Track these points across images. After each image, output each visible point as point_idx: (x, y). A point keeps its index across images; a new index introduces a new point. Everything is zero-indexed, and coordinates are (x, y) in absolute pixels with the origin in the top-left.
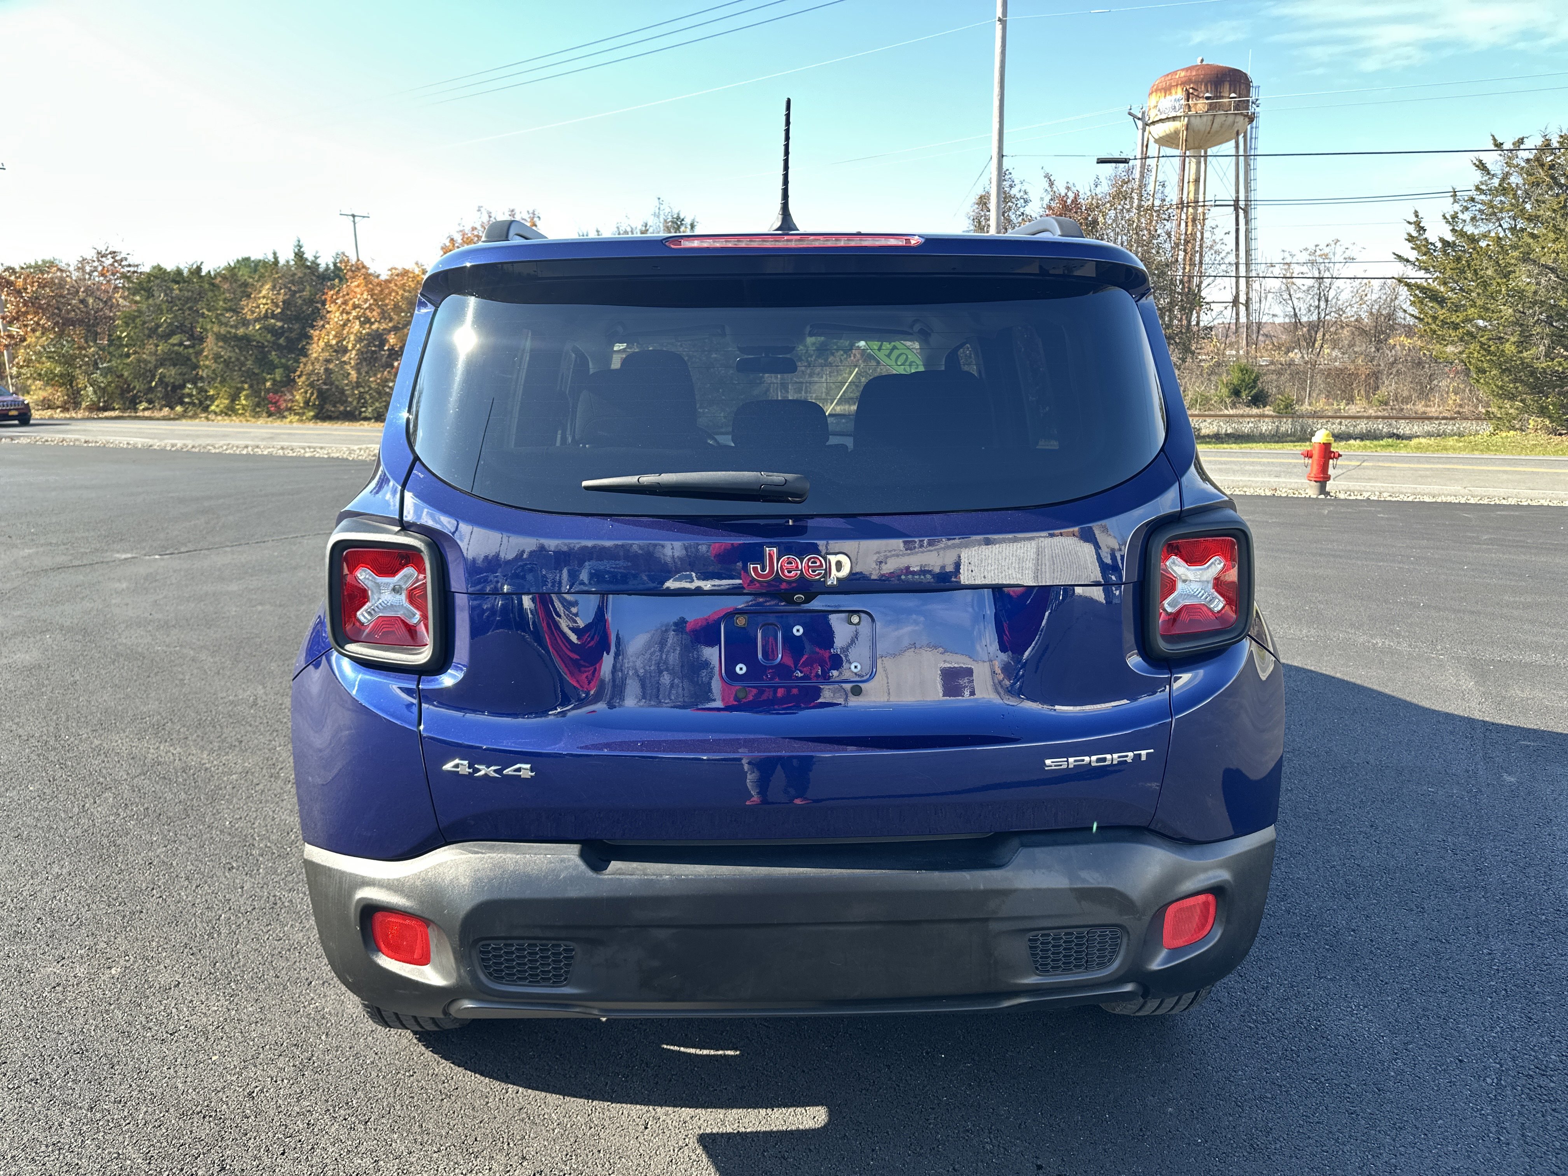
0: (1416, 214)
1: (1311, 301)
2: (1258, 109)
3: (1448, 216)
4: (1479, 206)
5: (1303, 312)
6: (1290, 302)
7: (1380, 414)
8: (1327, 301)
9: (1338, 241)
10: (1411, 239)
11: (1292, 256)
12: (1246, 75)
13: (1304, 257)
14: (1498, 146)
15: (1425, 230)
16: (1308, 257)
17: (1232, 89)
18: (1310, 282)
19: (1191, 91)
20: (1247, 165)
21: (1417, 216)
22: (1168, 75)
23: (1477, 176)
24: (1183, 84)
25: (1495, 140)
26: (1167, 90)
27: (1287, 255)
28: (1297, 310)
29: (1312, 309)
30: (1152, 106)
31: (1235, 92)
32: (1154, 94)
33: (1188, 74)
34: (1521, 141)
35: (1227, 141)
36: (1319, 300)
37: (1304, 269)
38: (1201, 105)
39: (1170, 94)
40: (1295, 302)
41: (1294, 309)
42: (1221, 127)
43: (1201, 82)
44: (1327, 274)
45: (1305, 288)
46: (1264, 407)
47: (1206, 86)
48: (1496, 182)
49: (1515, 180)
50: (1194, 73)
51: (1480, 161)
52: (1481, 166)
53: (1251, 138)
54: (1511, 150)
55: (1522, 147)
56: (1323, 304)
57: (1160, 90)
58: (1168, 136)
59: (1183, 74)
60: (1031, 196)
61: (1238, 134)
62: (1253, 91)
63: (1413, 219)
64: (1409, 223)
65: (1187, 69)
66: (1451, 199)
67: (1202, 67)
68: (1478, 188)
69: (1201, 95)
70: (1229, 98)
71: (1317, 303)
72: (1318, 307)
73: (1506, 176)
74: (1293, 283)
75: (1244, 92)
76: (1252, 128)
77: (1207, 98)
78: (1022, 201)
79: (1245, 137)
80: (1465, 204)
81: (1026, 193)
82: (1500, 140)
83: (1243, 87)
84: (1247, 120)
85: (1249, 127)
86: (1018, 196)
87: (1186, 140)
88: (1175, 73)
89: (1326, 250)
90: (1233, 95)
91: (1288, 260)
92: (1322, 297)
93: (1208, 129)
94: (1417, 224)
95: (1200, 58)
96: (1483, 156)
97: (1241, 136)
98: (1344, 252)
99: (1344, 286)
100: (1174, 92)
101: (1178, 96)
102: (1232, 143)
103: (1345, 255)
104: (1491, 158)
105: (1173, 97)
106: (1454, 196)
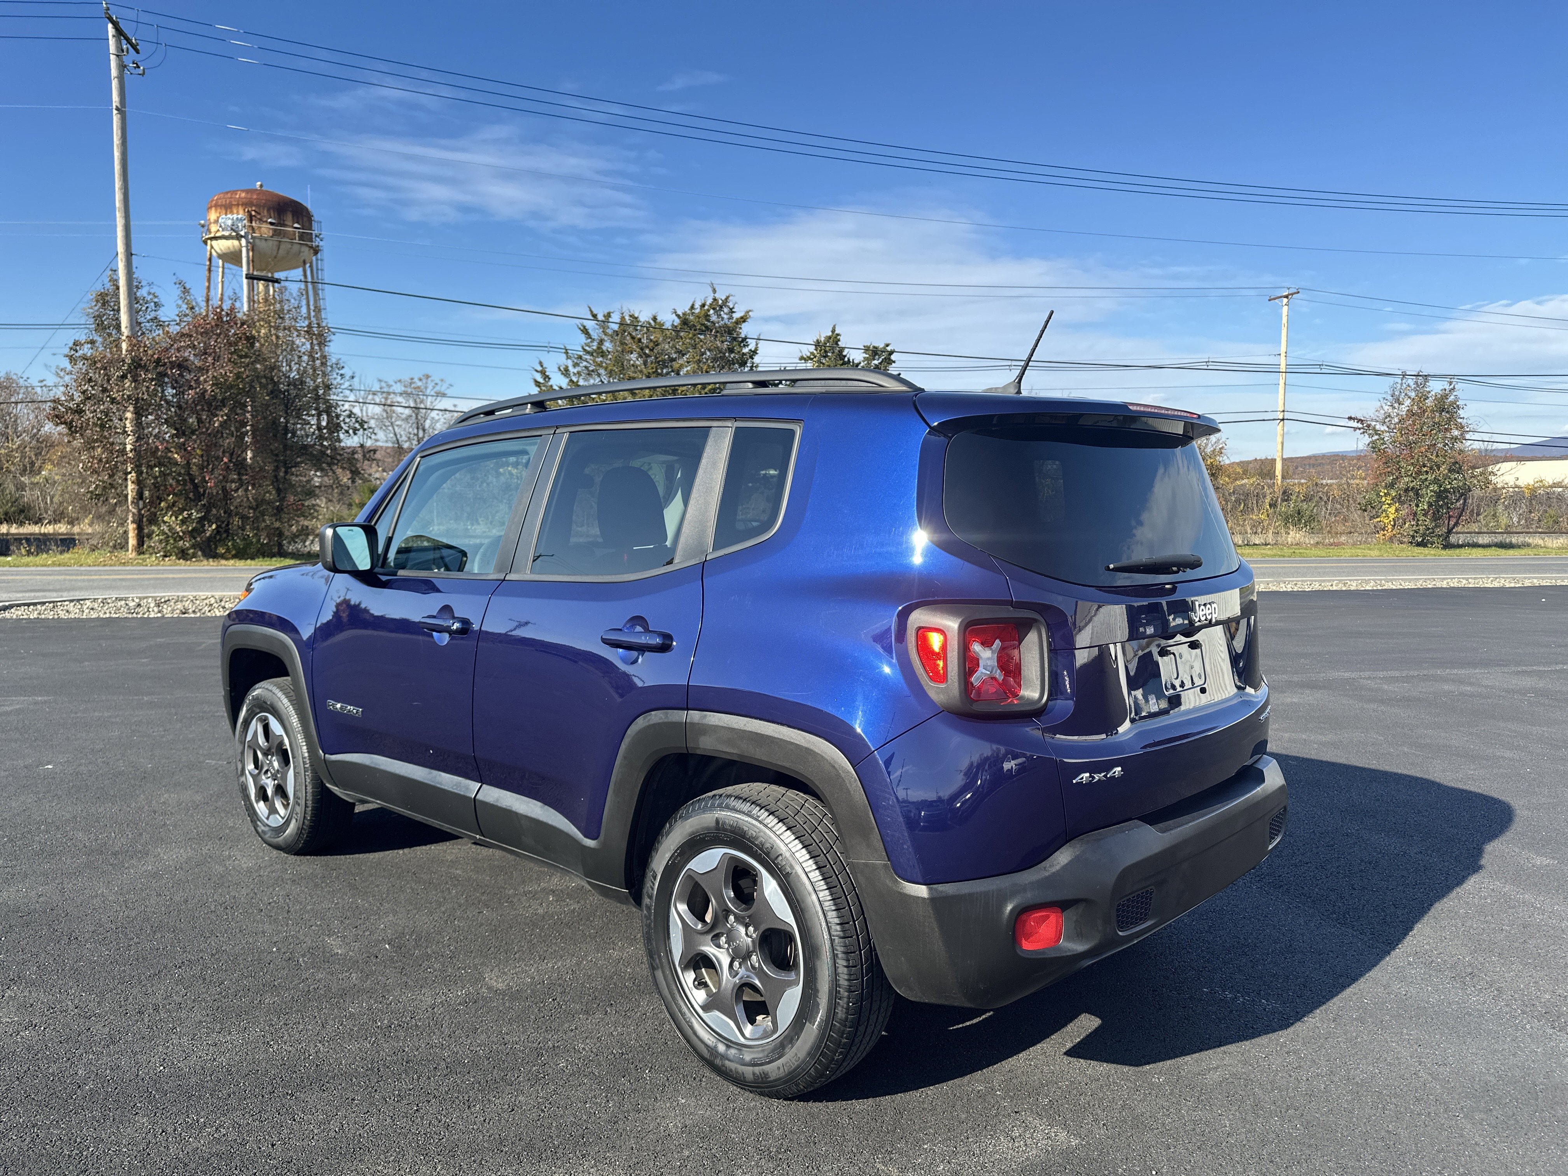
0: (541, 364)
1: (411, 430)
2: (321, 243)
3: (562, 369)
4: (585, 363)
5: (404, 438)
6: (390, 428)
8: (424, 430)
9: (428, 377)
10: (538, 384)
11: (389, 386)
12: (307, 209)
13: (399, 388)
14: (595, 316)
15: (549, 379)
16: (403, 389)
17: (295, 220)
18: (407, 412)
19: (253, 213)
20: (316, 294)
21: (542, 366)
22: (227, 193)
23: (582, 339)
24: (245, 205)
25: (592, 311)
26: (227, 208)
27: (383, 384)
28: (398, 436)
29: (412, 436)
30: (212, 220)
31: (298, 223)
32: (213, 209)
33: (249, 196)
34: (609, 315)
35: (295, 267)
36: (418, 428)
37: (400, 399)
38: (266, 230)
39: (232, 212)
40: (396, 428)
41: (395, 435)
42: (288, 253)
43: (264, 207)
44: (422, 406)
45: (404, 416)
47: (268, 210)
48: (595, 345)
49: (608, 345)
50: (255, 197)
51: (584, 327)
52: (585, 331)
53: (317, 269)
54: (603, 322)
55: (610, 320)
56: (421, 434)
57: (221, 206)
58: (232, 253)
59: (243, 195)
60: (163, 299)
61: (304, 263)
62: (315, 225)
63: (539, 368)
64: (537, 371)
65: (247, 191)
66: (564, 356)
67: (261, 192)
68: (583, 348)
69: (265, 219)
70: (293, 228)
71: (416, 431)
72: (417, 435)
73: (601, 341)
74: (394, 412)
75: (307, 224)
76: (317, 260)
77: (271, 223)
78: (152, 304)
79: (311, 266)
80: (575, 361)
81: (156, 297)
82: (595, 312)
83: (305, 219)
84: (312, 251)
85: (314, 258)
86: (149, 298)
87: (253, 261)
88: (235, 192)
89: (419, 384)
90: (296, 225)
91: (385, 390)
92: (420, 426)
93: (275, 253)
94: (543, 373)
95: (259, 183)
96: (586, 323)
97: (308, 265)
98: (434, 387)
99: (437, 418)
100: (235, 211)
101: (240, 216)
102: (301, 269)
103: (435, 390)
104: (590, 325)
105: (235, 216)
106: (567, 353)
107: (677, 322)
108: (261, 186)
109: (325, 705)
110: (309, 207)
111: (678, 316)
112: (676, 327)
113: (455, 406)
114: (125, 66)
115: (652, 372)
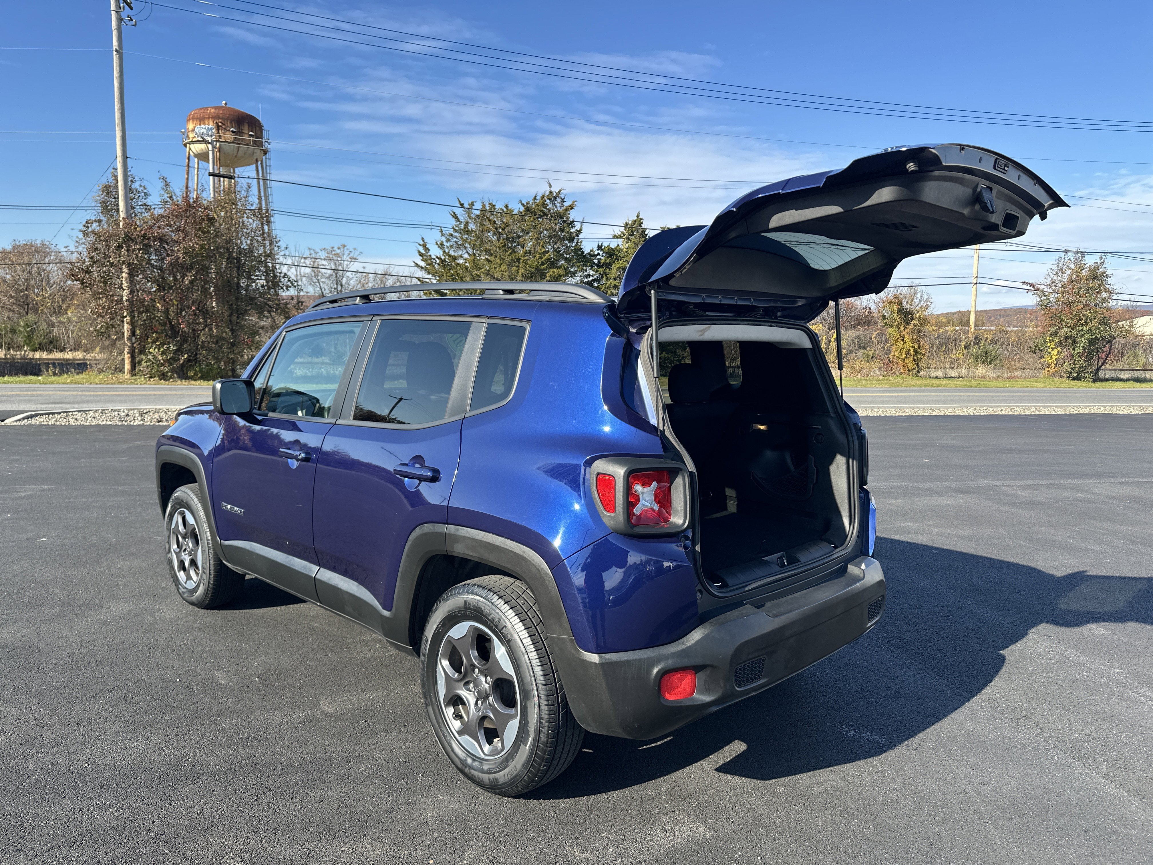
0: (423, 239)
1: (332, 285)
2: (269, 146)
4: (455, 239)
5: (327, 291)
6: (317, 284)
8: (342, 286)
9: (344, 246)
10: (421, 255)
11: (316, 253)
12: (259, 121)
13: (323, 255)
14: (462, 205)
15: (429, 250)
16: (327, 255)
17: (250, 129)
18: (329, 272)
19: (220, 124)
20: (265, 184)
21: (423, 241)
22: (201, 109)
23: (453, 222)
24: (214, 118)
25: (460, 201)
26: (201, 120)
27: (312, 252)
28: (323, 290)
29: (333, 290)
30: (190, 129)
31: (252, 131)
32: (191, 121)
33: (217, 111)
34: (472, 204)
35: (250, 165)
36: (337, 284)
37: (324, 262)
38: (229, 136)
39: (204, 124)
40: (321, 284)
41: (321, 289)
42: (245, 154)
43: (227, 119)
44: (340, 268)
45: (327, 275)
47: (231, 122)
48: (462, 226)
49: (472, 226)
50: (221, 112)
51: (454, 213)
52: (455, 216)
53: (266, 166)
54: (469, 209)
55: (474, 207)
56: (339, 288)
57: (197, 119)
58: (202, 153)
59: (213, 111)
60: (150, 189)
61: (257, 161)
62: (264, 134)
63: (422, 243)
64: (420, 245)
65: (215, 108)
66: (440, 234)
67: (226, 108)
68: (453, 228)
69: (228, 129)
70: (248, 136)
71: (335, 286)
72: (337, 289)
73: (467, 223)
74: (320, 272)
75: (259, 133)
76: (266, 158)
77: (233, 132)
78: (143, 194)
79: (262, 163)
80: (448, 237)
81: (145, 189)
82: (462, 202)
83: (258, 129)
84: (262, 152)
85: (264, 157)
86: (140, 189)
87: (219, 159)
88: (207, 108)
89: (338, 251)
90: (251, 133)
91: (313, 256)
92: (338, 282)
93: (235, 154)
94: (424, 246)
95: (224, 102)
96: (455, 210)
97: (259, 163)
98: (349, 254)
99: (351, 276)
100: (207, 123)
101: (210, 126)
102: (254, 165)
103: (350, 256)
104: (459, 211)
105: (207, 126)
106: (441, 231)
107: (522, 209)
108: (226, 104)
109: (220, 505)
110: (260, 120)
111: (523, 205)
112: (521, 213)
113: (364, 268)
114: (122, 19)
115: (503, 246)
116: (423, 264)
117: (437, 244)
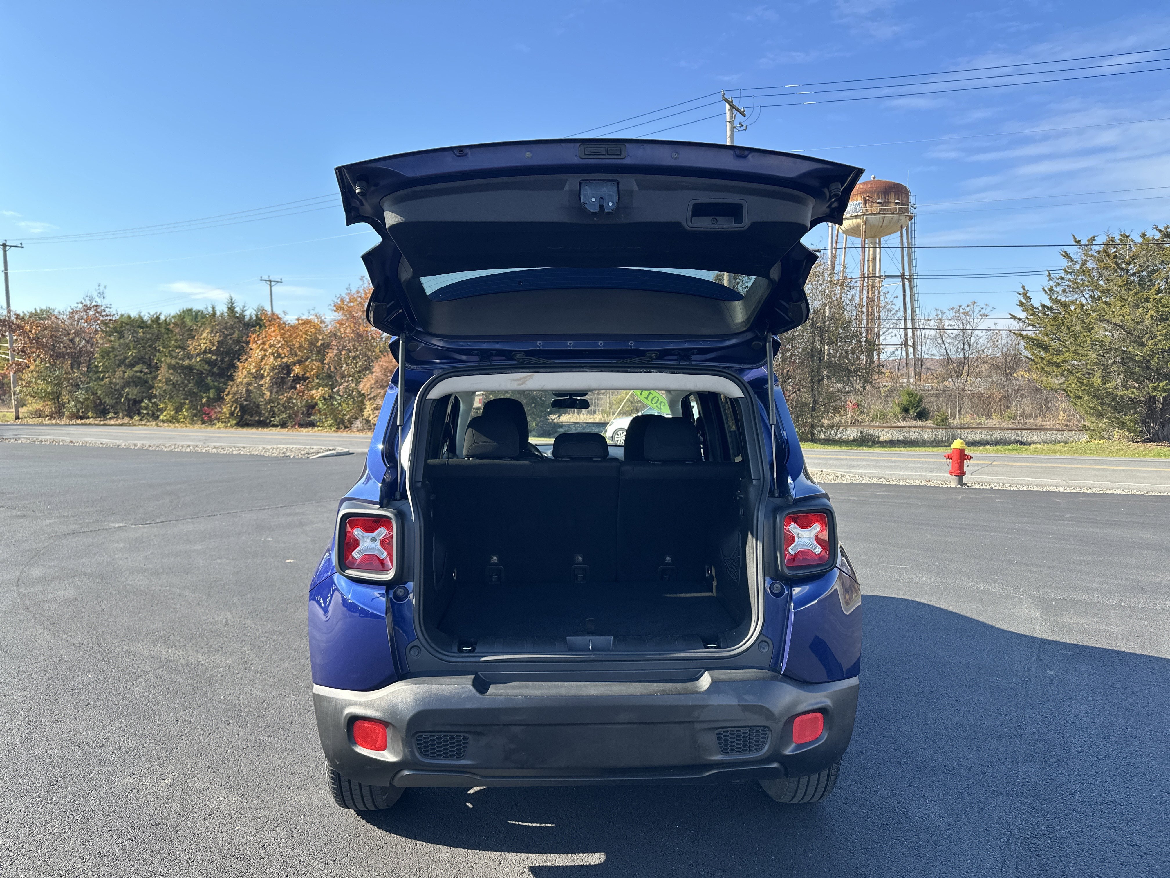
1: (958, 345)
2: (915, 211)
3: (1046, 289)
4: (1067, 283)
5: (953, 352)
6: (943, 345)
7: (1010, 426)
8: (970, 345)
9: (975, 303)
10: (1021, 304)
11: (943, 313)
12: (906, 188)
13: (951, 314)
14: (1078, 242)
15: (1031, 299)
17: (897, 197)
18: (956, 332)
19: (867, 198)
20: (910, 254)
21: (1024, 289)
23: (1064, 263)
24: (862, 193)
25: (1075, 238)
27: (939, 312)
28: (948, 351)
29: (959, 350)
31: (898, 199)
33: (865, 186)
34: (1093, 239)
35: (894, 232)
36: (964, 344)
37: (952, 322)
38: (875, 208)
40: (947, 345)
41: (946, 350)
42: (890, 223)
43: (875, 192)
44: (969, 327)
45: (953, 336)
46: (927, 420)
47: (878, 194)
48: (1078, 266)
49: (1090, 265)
50: (869, 186)
51: (1065, 252)
52: (1067, 256)
53: (912, 231)
54: (1086, 245)
55: (1094, 243)
56: (967, 347)
58: (852, 229)
61: (902, 227)
62: (911, 199)
63: (1021, 291)
64: (1019, 294)
66: (1048, 278)
67: (874, 182)
68: (1065, 270)
69: (875, 201)
70: (894, 204)
71: (962, 346)
72: (963, 349)
73: (1084, 262)
74: (945, 333)
75: (905, 200)
76: (912, 223)
77: (879, 203)
79: (907, 230)
80: (1057, 281)
82: (1078, 239)
83: (904, 196)
84: (908, 218)
85: (909, 223)
87: (865, 232)
89: (968, 309)
90: (897, 201)
91: (940, 316)
92: (966, 342)
93: (881, 224)
94: (1025, 295)
95: (873, 176)
96: (1066, 249)
97: (904, 230)
98: (980, 311)
99: (981, 335)
100: (855, 199)
101: (858, 202)
102: (898, 234)
103: (981, 313)
104: (1072, 251)
105: (855, 202)
106: (1050, 275)
107: (1158, 235)
108: (874, 178)
110: (908, 187)
111: (1160, 231)
112: (1157, 240)
113: (996, 324)
114: (734, 127)
115: (1125, 285)
116: (1023, 315)
117: (1044, 290)
